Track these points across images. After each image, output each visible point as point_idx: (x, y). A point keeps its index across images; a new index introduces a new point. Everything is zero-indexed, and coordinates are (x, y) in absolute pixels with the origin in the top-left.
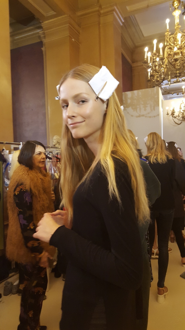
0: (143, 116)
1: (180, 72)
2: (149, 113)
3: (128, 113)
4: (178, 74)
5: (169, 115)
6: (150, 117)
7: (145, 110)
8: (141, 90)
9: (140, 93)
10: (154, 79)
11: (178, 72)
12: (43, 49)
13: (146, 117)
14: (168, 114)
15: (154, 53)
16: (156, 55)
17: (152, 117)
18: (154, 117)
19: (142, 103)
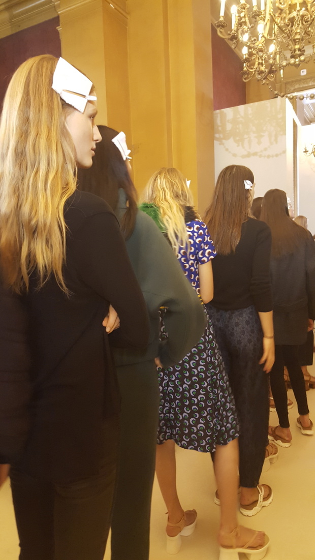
0: (255, 154)
1: (301, 48)
2: (266, 149)
3: (227, 150)
4: (297, 52)
5: (308, 153)
6: (269, 157)
7: (259, 143)
8: (251, 104)
9: (250, 111)
10: (252, 69)
11: (297, 47)
12: (59, 29)
13: (260, 156)
14: (306, 151)
15: (242, 5)
16: (244, 8)
17: (273, 156)
18: (277, 155)
19: (254, 129)
